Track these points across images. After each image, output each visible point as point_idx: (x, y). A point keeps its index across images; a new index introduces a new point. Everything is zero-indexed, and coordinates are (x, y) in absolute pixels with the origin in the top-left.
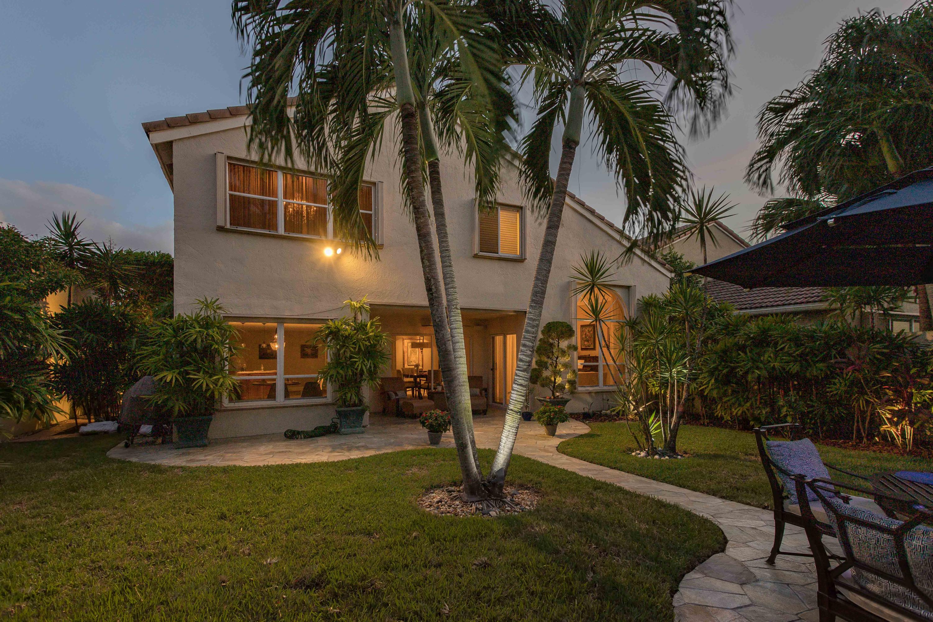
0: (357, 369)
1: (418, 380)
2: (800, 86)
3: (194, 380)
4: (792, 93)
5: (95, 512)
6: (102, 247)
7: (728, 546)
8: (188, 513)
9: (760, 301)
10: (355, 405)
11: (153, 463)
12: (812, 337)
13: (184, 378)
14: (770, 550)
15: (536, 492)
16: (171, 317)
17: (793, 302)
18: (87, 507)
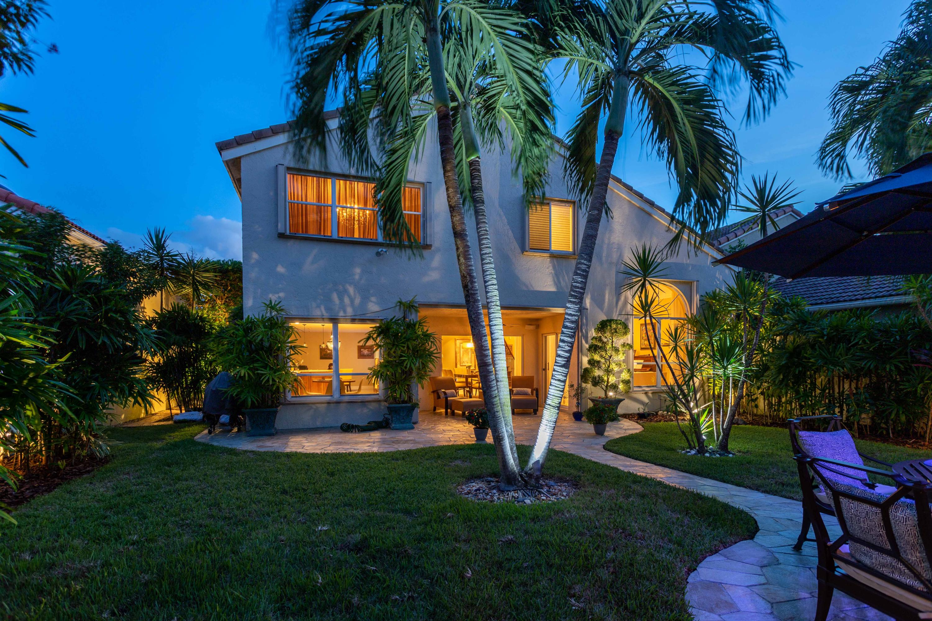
0: (406, 367)
1: (469, 380)
2: (876, 62)
3: (263, 375)
4: (867, 70)
5: (184, 483)
6: (186, 257)
7: (758, 534)
8: (256, 488)
9: (838, 295)
10: (404, 402)
11: (230, 447)
12: (886, 332)
13: (254, 374)
14: (798, 537)
15: (574, 485)
16: (242, 319)
17: (873, 296)
18: (179, 479)
